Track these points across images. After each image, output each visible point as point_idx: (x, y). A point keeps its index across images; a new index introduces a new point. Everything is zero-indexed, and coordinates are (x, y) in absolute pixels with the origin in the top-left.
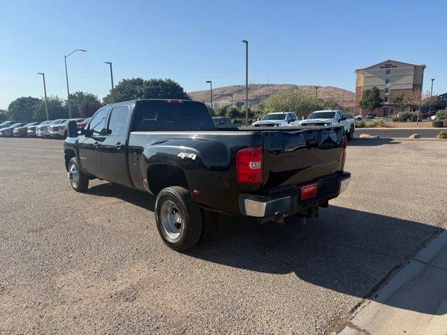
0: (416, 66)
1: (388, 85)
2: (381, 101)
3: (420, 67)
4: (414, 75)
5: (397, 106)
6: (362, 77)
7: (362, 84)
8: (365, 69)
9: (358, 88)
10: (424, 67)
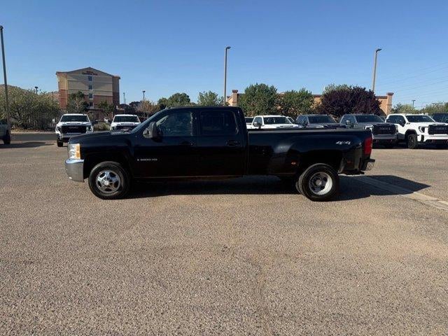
0: (113, 77)
1: (91, 91)
2: (88, 105)
3: (116, 77)
4: (113, 84)
5: (102, 111)
6: (66, 81)
7: (65, 87)
8: (67, 73)
9: (61, 91)
10: (119, 78)
